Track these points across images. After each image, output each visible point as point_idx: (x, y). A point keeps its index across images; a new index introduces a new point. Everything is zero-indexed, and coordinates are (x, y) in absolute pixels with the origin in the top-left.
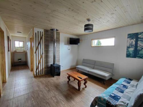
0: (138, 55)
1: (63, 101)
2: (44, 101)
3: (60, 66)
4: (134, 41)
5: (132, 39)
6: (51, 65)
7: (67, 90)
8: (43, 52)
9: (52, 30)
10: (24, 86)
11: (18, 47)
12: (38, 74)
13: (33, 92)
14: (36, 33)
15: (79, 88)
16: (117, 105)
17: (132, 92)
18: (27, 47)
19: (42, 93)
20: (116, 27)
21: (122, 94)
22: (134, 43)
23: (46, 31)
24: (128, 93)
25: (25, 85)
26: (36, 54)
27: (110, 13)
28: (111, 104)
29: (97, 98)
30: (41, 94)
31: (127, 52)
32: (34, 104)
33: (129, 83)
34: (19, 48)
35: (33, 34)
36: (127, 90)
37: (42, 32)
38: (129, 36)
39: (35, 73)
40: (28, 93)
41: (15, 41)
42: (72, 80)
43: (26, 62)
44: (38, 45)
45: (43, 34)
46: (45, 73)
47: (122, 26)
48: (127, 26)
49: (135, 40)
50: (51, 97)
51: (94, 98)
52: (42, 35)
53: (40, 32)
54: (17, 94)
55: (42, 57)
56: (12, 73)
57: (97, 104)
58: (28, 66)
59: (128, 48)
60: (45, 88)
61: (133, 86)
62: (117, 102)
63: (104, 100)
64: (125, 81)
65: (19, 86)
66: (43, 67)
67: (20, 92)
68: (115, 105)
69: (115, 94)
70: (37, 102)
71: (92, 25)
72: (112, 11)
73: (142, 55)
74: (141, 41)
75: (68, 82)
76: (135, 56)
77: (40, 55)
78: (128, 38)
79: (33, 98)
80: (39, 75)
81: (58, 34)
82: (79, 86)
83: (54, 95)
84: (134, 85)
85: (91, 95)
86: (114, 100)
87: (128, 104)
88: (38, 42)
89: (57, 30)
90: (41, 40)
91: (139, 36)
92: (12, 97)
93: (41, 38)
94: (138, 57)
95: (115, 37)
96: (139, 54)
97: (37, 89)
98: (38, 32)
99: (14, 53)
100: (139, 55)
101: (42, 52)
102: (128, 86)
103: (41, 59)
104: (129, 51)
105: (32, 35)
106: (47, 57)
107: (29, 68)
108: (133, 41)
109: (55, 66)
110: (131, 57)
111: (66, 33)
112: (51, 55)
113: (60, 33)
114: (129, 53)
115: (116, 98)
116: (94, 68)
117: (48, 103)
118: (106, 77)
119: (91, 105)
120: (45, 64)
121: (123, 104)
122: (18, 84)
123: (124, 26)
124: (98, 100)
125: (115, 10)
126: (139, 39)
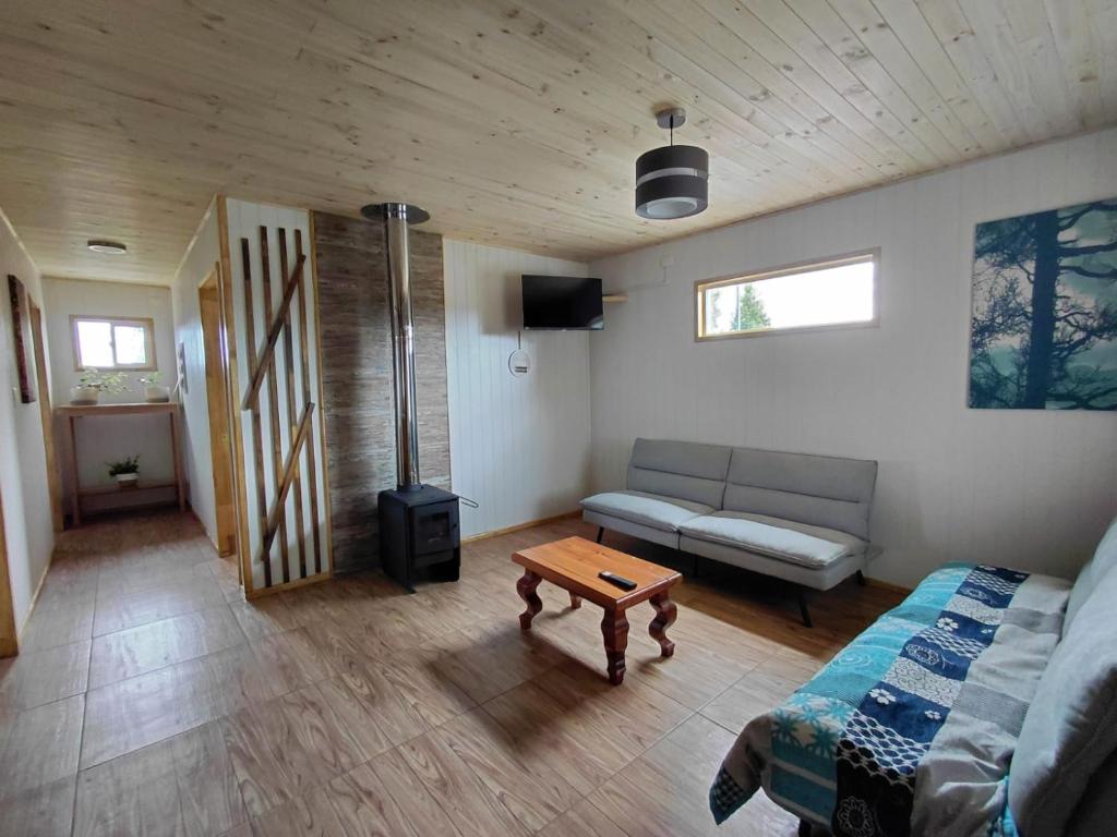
0: (1061, 389)
1: (492, 773)
2: (337, 782)
3: (455, 499)
4: (1022, 276)
5: (1012, 259)
6: (383, 496)
7: (521, 687)
8: (314, 399)
9: (380, 212)
10: (168, 675)
11: (102, 370)
12: (277, 577)
13: (244, 719)
14: (245, 244)
15: (611, 668)
16: (925, 770)
17: (1027, 665)
18: (179, 363)
19: (318, 722)
20: (888, 171)
21: (957, 684)
22: (1026, 292)
23: (329, 225)
24: (1006, 677)
25: (174, 666)
26: (256, 418)
27: (839, 49)
28: (873, 766)
29: (759, 726)
30: (314, 728)
31: (973, 363)
32: (257, 808)
33: (1002, 601)
34: (116, 379)
35: (225, 254)
36: (989, 657)
37: (298, 233)
38: (984, 241)
39: (257, 569)
40: (203, 730)
41: (73, 319)
42: (558, 610)
43: (176, 486)
44: (271, 339)
45: (306, 250)
46: (334, 565)
47: (927, 160)
48: (968, 161)
49: (1031, 266)
50: (395, 750)
51: (740, 730)
52: (301, 258)
53: (282, 232)
54: (110, 741)
55: (302, 434)
56: (63, 577)
57: (765, 773)
58: (196, 520)
59: (983, 331)
60: (343, 680)
61: (1032, 622)
62: (918, 746)
63: (823, 737)
64: (966, 588)
65: (125, 678)
66: (322, 518)
67: (138, 725)
68: (909, 771)
69: (904, 687)
70: (282, 794)
71: (697, 157)
72: (857, 28)
73: (1091, 381)
74: (1079, 270)
75: (526, 620)
76: (1034, 397)
77: (291, 422)
78: (979, 253)
79: (248, 761)
80: (286, 578)
81: (429, 246)
82: (615, 650)
83: (417, 732)
84: (1039, 614)
85: (708, 711)
86: (899, 738)
87: (1007, 759)
88: (268, 315)
89: (416, 215)
90: (287, 297)
91: (1063, 236)
92: (67, 768)
93: (292, 284)
94: (1059, 398)
95: (875, 253)
96: (1065, 376)
97: (279, 689)
98: (263, 231)
99: (72, 419)
100: (1071, 386)
101: (306, 394)
102: (995, 628)
103: (295, 448)
104: (985, 357)
105: (217, 257)
106: (345, 433)
107: (202, 532)
108: (1021, 280)
109: (415, 500)
110: (1005, 405)
111: (493, 238)
112: (378, 416)
113: (446, 242)
114: (986, 376)
115: (910, 717)
116: (720, 508)
117: (369, 794)
118: (818, 567)
119: (717, 786)
120: (335, 493)
121: (968, 758)
122: (121, 663)
123: (945, 167)
124: (775, 741)
125: (881, 26)
126: (1065, 262)
